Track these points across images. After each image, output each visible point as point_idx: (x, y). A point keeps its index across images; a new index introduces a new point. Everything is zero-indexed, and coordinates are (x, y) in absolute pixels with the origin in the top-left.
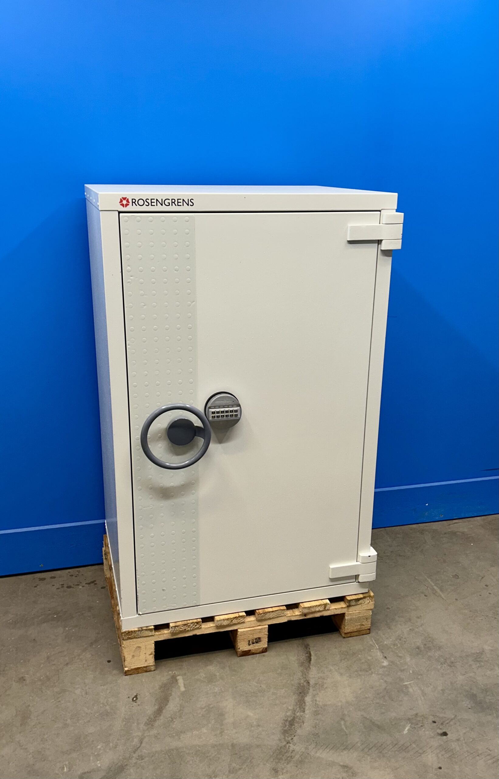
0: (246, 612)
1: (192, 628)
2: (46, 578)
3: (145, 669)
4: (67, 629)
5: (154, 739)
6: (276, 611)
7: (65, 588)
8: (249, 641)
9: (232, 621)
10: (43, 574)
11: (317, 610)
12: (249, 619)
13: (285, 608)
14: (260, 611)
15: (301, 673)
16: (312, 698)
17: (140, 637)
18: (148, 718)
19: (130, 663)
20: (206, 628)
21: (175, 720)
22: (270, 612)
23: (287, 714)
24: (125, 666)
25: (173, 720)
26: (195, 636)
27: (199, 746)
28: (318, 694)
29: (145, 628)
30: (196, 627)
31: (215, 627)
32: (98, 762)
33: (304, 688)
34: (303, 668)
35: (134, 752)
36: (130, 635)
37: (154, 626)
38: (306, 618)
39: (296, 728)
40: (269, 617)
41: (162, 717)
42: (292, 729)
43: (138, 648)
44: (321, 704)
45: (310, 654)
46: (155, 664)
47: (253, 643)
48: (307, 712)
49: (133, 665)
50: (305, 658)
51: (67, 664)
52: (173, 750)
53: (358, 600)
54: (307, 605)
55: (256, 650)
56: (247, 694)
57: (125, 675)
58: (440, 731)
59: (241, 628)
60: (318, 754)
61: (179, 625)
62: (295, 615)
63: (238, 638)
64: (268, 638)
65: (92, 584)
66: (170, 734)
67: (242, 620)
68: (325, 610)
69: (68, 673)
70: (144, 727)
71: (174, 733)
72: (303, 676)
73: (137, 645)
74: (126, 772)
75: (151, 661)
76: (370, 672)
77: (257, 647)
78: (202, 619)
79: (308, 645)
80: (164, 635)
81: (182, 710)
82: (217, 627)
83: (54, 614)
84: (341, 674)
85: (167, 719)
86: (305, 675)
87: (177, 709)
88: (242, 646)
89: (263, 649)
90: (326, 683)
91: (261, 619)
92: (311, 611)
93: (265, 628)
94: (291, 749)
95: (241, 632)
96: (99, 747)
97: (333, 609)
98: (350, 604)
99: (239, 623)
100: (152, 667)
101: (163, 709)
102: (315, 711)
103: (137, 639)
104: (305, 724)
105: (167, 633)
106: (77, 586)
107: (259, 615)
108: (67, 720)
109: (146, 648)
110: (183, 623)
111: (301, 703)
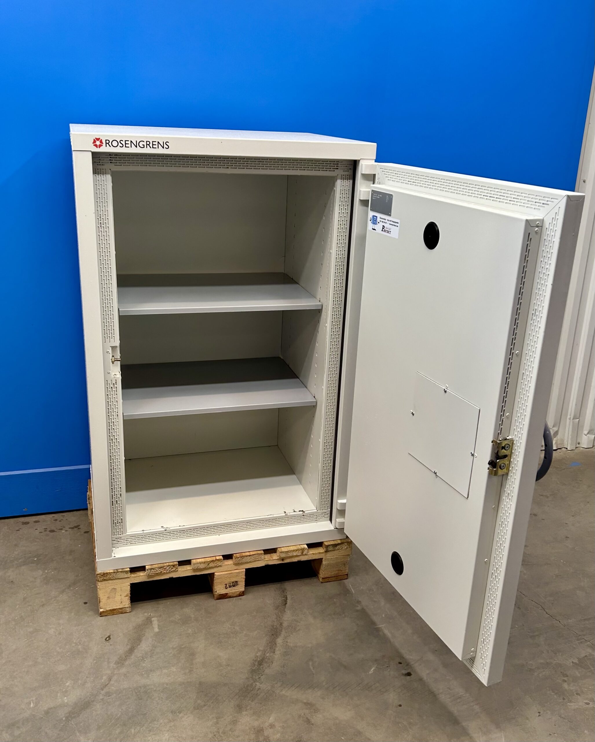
0: (223, 556)
1: (169, 571)
2: (30, 522)
3: (120, 610)
4: (46, 571)
5: (123, 677)
6: (253, 555)
7: (48, 532)
8: (226, 584)
9: (209, 564)
10: (27, 518)
11: (295, 554)
12: (226, 562)
13: (262, 552)
14: (237, 555)
15: (276, 616)
16: (284, 640)
17: (116, 579)
18: (119, 657)
19: (105, 605)
20: (182, 571)
21: (145, 659)
22: (247, 556)
23: (257, 654)
24: (100, 607)
25: (143, 659)
26: (171, 579)
27: (167, 684)
28: (289, 636)
29: (121, 570)
30: (173, 570)
31: (192, 571)
32: (65, 698)
33: (277, 630)
34: (277, 612)
35: (102, 689)
36: (105, 577)
37: (130, 568)
38: (283, 562)
39: (265, 667)
40: (246, 561)
41: (133, 657)
42: (260, 669)
43: (113, 590)
44: (291, 645)
45: (287, 598)
46: (130, 606)
47: (230, 587)
48: (277, 652)
49: (108, 606)
50: (281, 601)
51: (43, 605)
52: (140, 687)
53: (336, 545)
54: (283, 549)
55: (233, 593)
56: (220, 635)
57: (101, 616)
58: (404, 672)
59: (218, 571)
60: (283, 692)
61: (155, 568)
62: (273, 559)
63: (215, 582)
64: (245, 582)
65: (75, 529)
66: (139, 672)
67: (219, 563)
68: (302, 554)
69: (43, 614)
70: (115, 666)
71: (143, 672)
72: (277, 619)
73: (113, 587)
74: (92, 707)
75: (126, 602)
76: (343, 615)
77: (235, 591)
78: (179, 562)
79: (285, 589)
80: (140, 577)
81: (154, 650)
82: (194, 570)
83: (35, 557)
84: (315, 618)
85: (138, 658)
86: (279, 617)
87: (149, 649)
88: (219, 589)
89: (240, 592)
90: (298, 625)
91: (238, 563)
92: (288, 556)
93: (242, 572)
94: (257, 687)
95: (218, 575)
96: (67, 684)
97: (311, 554)
98: (327, 550)
99: (216, 567)
100: (127, 609)
101: (135, 649)
102: (285, 652)
103: (112, 581)
104: (274, 664)
105: (142, 576)
106: (60, 530)
107: (236, 559)
108: (38, 659)
109: (121, 590)
110: (160, 566)
111: (272, 645)
